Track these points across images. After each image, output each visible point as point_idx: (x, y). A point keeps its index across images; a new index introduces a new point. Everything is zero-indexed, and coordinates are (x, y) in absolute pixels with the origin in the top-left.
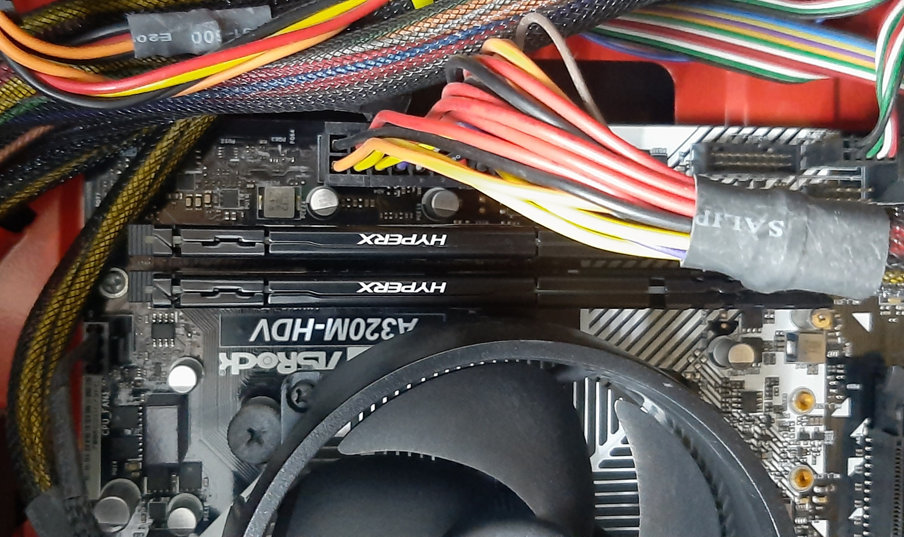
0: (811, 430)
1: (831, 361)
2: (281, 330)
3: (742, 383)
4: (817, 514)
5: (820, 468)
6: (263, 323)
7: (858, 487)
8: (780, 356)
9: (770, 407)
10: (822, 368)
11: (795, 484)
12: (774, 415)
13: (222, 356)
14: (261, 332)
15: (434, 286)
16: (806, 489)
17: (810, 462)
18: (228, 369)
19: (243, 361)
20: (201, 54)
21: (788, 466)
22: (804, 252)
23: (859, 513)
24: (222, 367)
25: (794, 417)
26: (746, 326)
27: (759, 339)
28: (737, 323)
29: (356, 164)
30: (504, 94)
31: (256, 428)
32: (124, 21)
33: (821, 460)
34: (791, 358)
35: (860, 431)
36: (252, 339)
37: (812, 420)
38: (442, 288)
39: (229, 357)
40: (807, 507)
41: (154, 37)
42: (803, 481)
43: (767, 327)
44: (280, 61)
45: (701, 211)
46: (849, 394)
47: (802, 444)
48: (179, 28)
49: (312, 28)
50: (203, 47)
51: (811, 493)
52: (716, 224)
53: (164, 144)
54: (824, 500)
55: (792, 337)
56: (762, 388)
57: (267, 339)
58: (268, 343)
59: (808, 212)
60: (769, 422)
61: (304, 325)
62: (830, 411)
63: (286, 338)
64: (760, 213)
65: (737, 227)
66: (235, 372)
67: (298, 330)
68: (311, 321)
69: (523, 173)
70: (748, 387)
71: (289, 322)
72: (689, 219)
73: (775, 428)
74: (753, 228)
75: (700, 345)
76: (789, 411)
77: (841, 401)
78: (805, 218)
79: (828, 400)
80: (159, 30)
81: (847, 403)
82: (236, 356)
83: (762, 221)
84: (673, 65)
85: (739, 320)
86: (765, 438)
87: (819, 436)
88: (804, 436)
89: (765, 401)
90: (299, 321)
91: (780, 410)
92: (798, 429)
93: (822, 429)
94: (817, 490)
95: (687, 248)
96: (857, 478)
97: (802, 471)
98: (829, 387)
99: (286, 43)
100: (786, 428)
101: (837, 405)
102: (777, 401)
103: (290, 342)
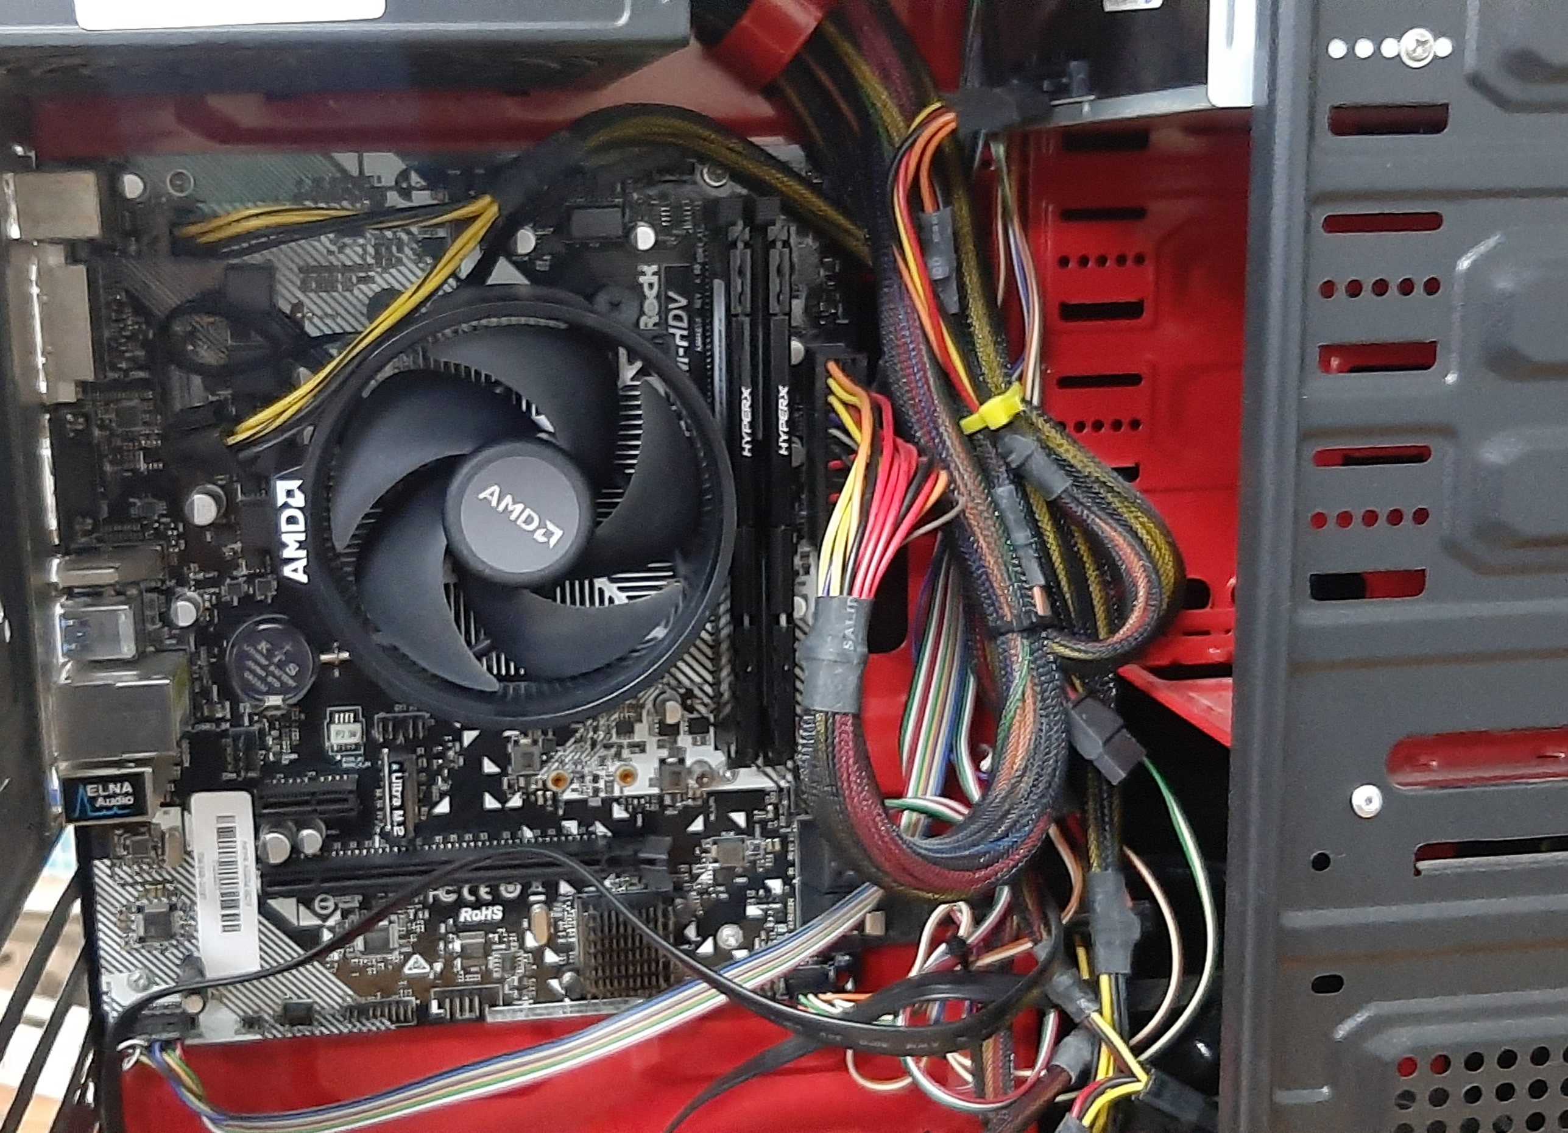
0: (601, 784)
1: (660, 798)
2: (677, 318)
3: (641, 721)
4: (527, 795)
5: (568, 795)
6: (684, 302)
7: (552, 832)
8: (664, 753)
9: (621, 747)
10: (655, 791)
11: (553, 774)
12: (613, 750)
13: (655, 268)
14: (676, 301)
15: (748, 447)
16: (550, 785)
17: (574, 786)
18: (643, 273)
19: (651, 285)
20: (925, 264)
21: (569, 767)
22: (836, 661)
23: (528, 834)
24: (645, 268)
25: (612, 769)
26: (691, 721)
27: (678, 733)
28: (692, 713)
29: (835, 379)
30: (915, 482)
31: (623, 307)
32: (946, 205)
33: (575, 796)
34: (662, 761)
35: (600, 829)
36: (671, 294)
37: (609, 785)
38: (746, 453)
39: (654, 274)
40: (533, 787)
41: (935, 228)
42: (557, 781)
43: (689, 738)
44: (921, 323)
45: (856, 601)
46: (633, 817)
47: (589, 778)
48: (942, 247)
49: (946, 348)
50: (929, 265)
51: (545, 789)
52: (849, 610)
53: (841, 220)
54: (541, 802)
55: (682, 761)
56: (637, 739)
57: (671, 306)
58: (667, 307)
59: (859, 663)
60: (607, 747)
61: (683, 337)
62: (617, 800)
63: (671, 322)
64: (856, 636)
65: (848, 622)
66: (642, 279)
67: (678, 333)
68: (685, 344)
69: (868, 496)
70: (638, 727)
71: (685, 325)
72: (850, 593)
73: (603, 752)
74: (848, 632)
75: (673, 682)
76: (618, 764)
77: (626, 810)
78: (855, 662)
79: (627, 797)
80: (942, 232)
81: (625, 815)
82: (655, 279)
83: (852, 637)
84: (909, 646)
85: (695, 715)
86: (594, 744)
87: (596, 791)
88: (596, 779)
89: (625, 742)
90: (685, 333)
91: (618, 756)
92: (602, 773)
93: (602, 795)
94: (548, 794)
95: (831, 594)
96: (560, 830)
97: (565, 779)
98: (639, 798)
99: (934, 328)
100: (602, 762)
101: (623, 807)
102: (626, 753)
103: (668, 326)
